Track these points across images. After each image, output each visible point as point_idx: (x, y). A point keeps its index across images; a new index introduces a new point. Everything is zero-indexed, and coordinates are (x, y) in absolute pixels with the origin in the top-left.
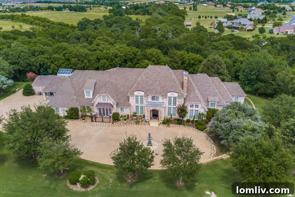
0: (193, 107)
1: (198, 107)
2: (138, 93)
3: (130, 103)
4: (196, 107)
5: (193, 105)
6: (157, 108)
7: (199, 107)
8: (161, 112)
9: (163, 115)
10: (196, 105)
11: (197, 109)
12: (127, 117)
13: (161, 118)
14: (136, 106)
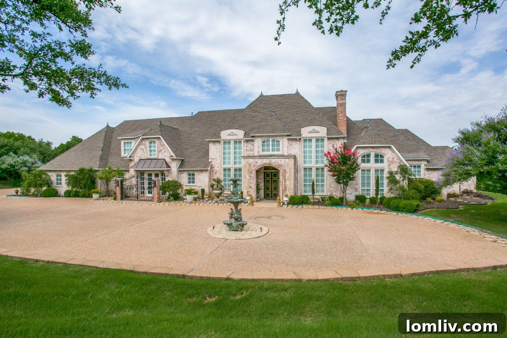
0: (368, 161)
1: (382, 161)
2: (230, 135)
3: (210, 160)
4: (376, 161)
5: (368, 155)
6: (274, 162)
7: (385, 159)
8: (285, 171)
9: (290, 183)
10: (376, 156)
11: (379, 165)
12: (200, 193)
13: (285, 190)
14: (225, 170)
